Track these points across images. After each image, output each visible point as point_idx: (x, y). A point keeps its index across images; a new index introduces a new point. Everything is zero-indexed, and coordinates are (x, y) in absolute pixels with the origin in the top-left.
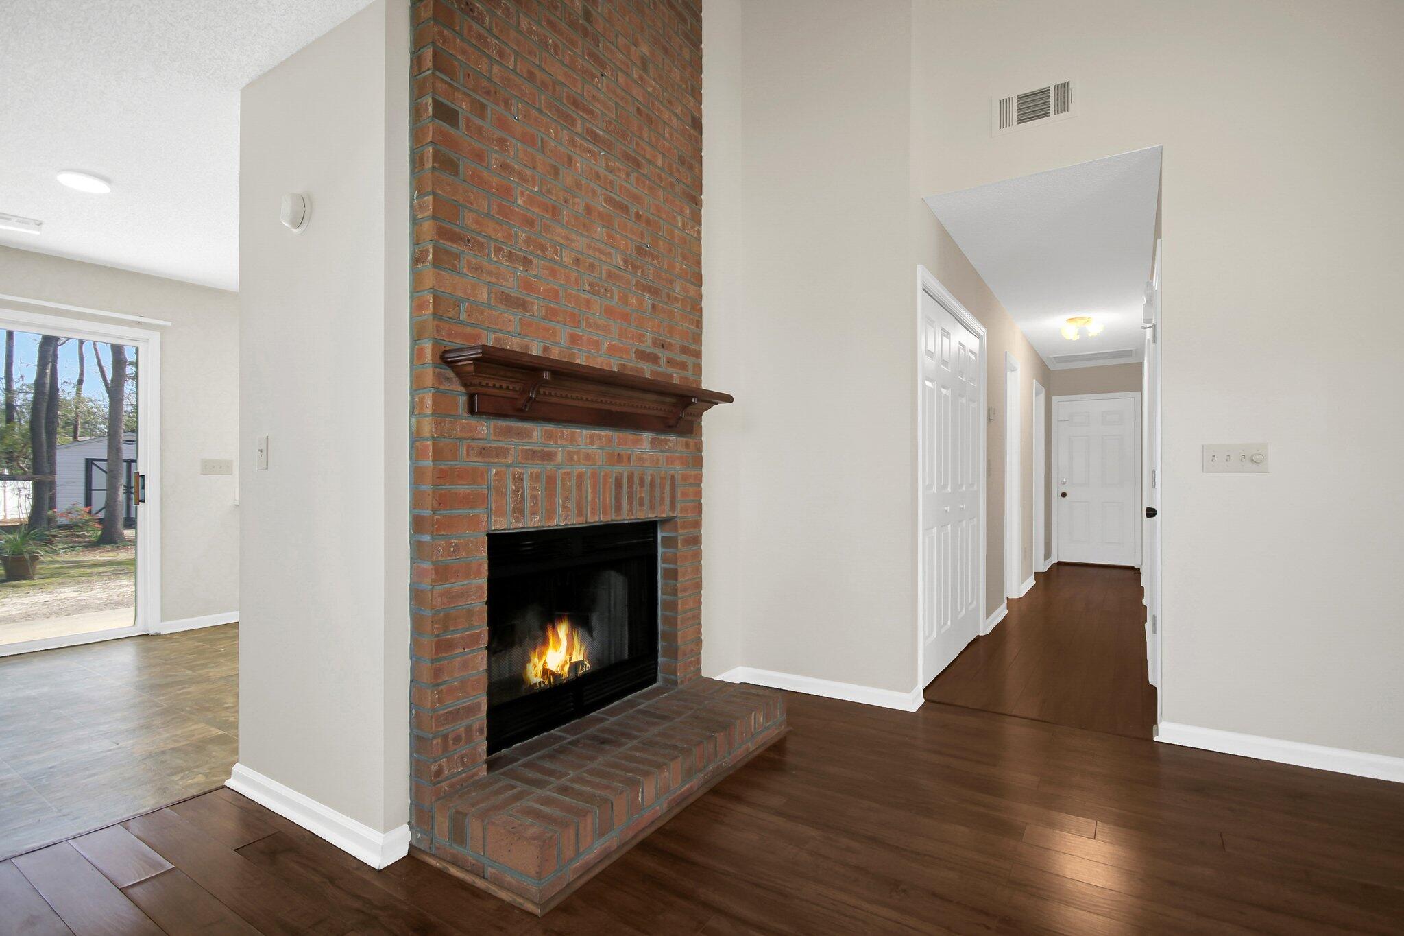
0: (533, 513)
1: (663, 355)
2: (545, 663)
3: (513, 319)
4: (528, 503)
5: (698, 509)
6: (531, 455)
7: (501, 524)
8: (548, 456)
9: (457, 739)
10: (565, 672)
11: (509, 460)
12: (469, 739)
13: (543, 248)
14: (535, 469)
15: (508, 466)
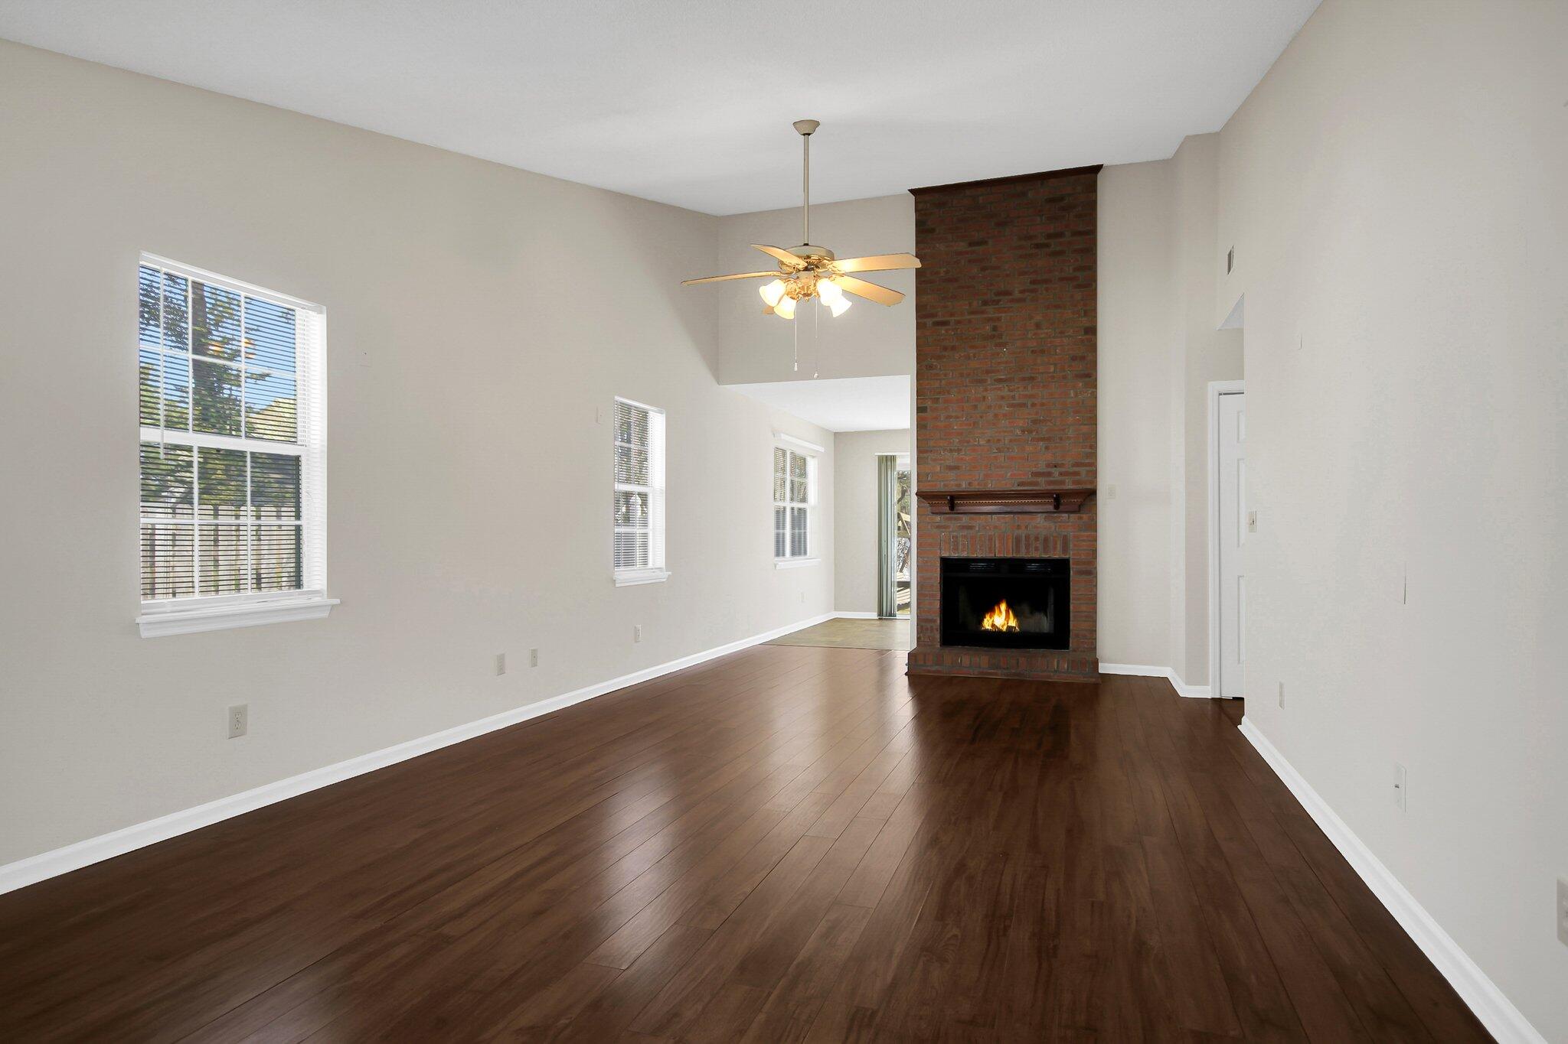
0: (963, 551)
1: (1056, 472)
2: (993, 621)
3: (952, 475)
4: (960, 547)
5: (1093, 553)
6: (963, 527)
7: (946, 555)
8: (971, 528)
9: (927, 629)
10: (1004, 629)
11: (951, 530)
12: (932, 630)
13: (968, 442)
14: (965, 532)
15: (950, 532)
